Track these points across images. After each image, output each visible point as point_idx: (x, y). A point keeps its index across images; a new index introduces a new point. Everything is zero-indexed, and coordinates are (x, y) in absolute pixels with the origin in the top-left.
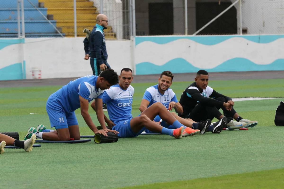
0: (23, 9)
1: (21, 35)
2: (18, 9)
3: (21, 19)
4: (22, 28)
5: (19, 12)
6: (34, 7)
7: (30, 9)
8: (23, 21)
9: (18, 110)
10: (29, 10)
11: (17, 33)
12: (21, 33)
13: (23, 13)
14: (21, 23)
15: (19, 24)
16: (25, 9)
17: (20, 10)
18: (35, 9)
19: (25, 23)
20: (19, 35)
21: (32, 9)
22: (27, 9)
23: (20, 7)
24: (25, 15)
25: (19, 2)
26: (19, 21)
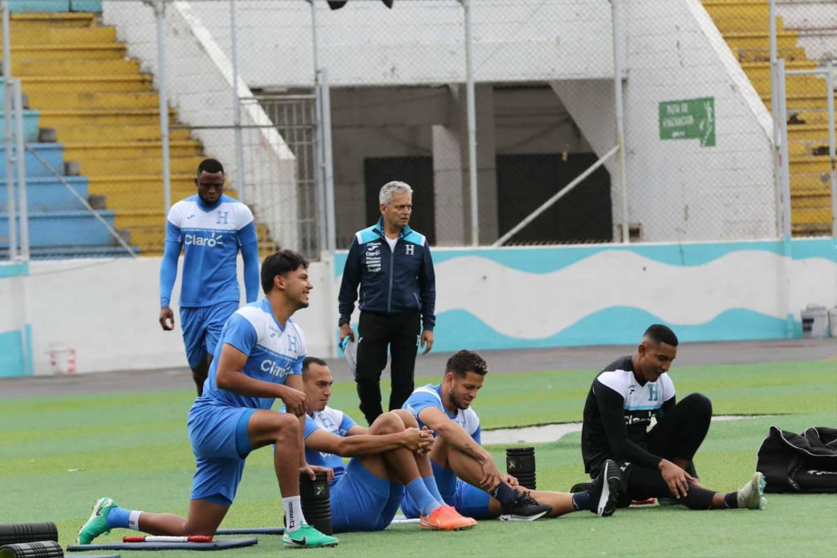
0: (23, 180)
1: (19, 254)
2: (10, 180)
3: (17, 209)
4: (20, 232)
5: (11, 189)
6: (54, 175)
7: (42, 180)
8: (24, 215)
9: (33, 460)
10: (39, 183)
11: (7, 249)
12: (19, 248)
13: (23, 192)
14: (18, 219)
15: (12, 222)
16: (30, 180)
17: (16, 184)
18: (55, 179)
19: (31, 219)
20: (13, 251)
21: (50, 179)
22: (35, 180)
23: (16, 175)
24: (29, 198)
25: (12, 162)
26: (12, 215)
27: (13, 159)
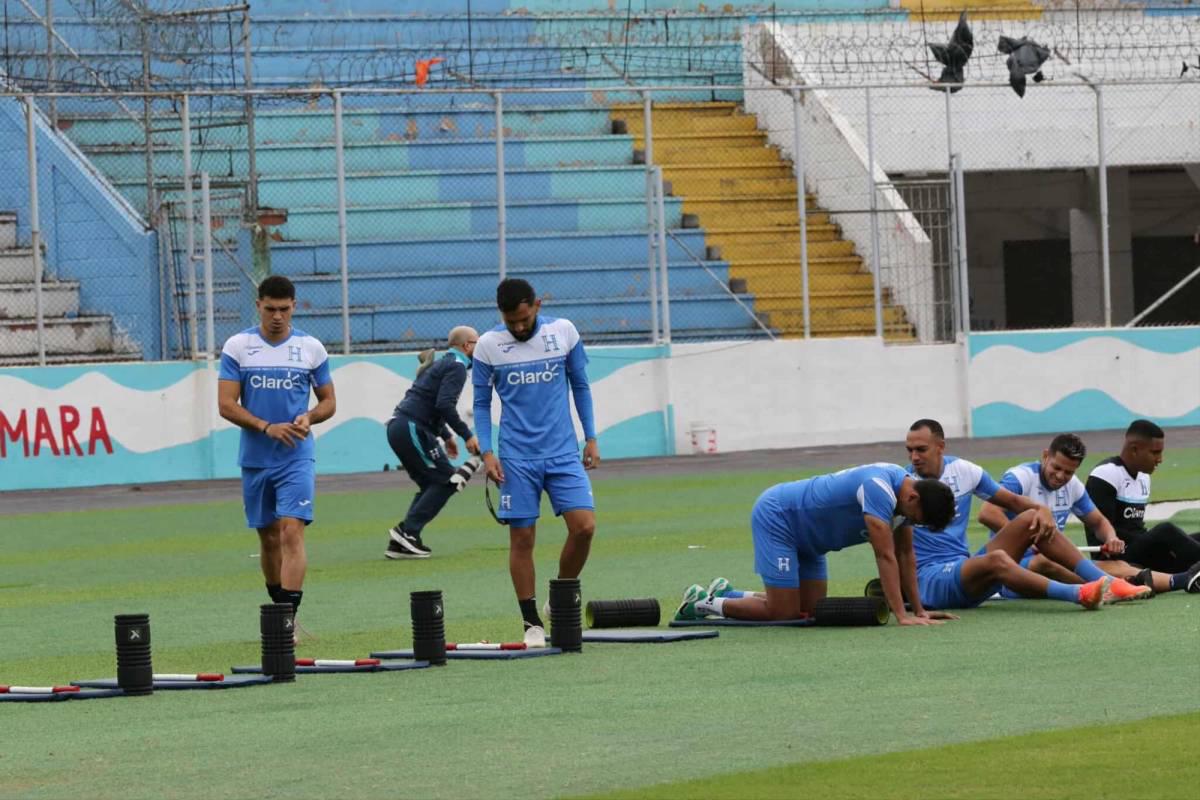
0: (664, 265)
1: (661, 337)
2: (653, 265)
3: (659, 293)
4: (663, 316)
5: (653, 273)
6: (695, 259)
7: (683, 264)
8: (666, 298)
10: (680, 268)
11: (649, 332)
12: (661, 331)
13: (665, 275)
14: (660, 303)
15: (655, 306)
16: (671, 265)
17: (658, 269)
18: (696, 264)
19: (671, 302)
20: (656, 335)
21: (690, 264)
22: (677, 264)
23: (658, 260)
24: (670, 282)
25: (654, 247)
26: (655, 298)
27: (655, 244)
